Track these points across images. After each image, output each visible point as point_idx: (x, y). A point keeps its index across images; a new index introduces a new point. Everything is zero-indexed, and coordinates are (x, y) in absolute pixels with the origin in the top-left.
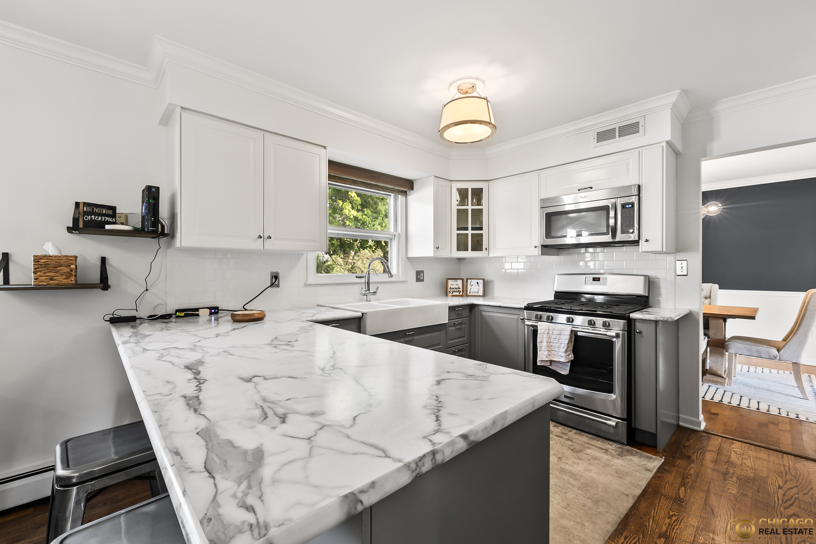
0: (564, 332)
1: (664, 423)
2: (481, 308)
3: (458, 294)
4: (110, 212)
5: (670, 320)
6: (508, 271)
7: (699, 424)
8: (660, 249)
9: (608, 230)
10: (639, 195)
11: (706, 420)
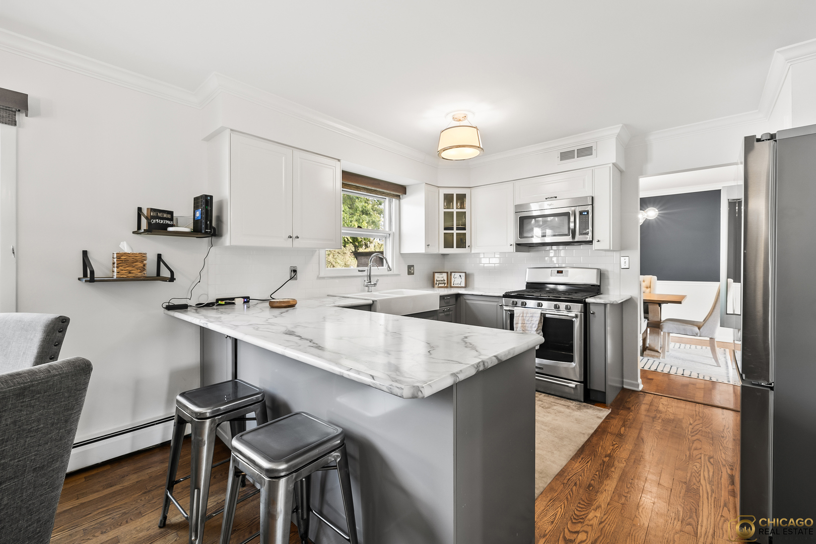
0: (535, 315)
1: (611, 386)
2: (466, 297)
3: (443, 285)
4: (169, 216)
5: (615, 303)
6: (485, 265)
7: (638, 386)
8: (608, 248)
9: (569, 232)
10: (592, 205)
11: (643, 383)
